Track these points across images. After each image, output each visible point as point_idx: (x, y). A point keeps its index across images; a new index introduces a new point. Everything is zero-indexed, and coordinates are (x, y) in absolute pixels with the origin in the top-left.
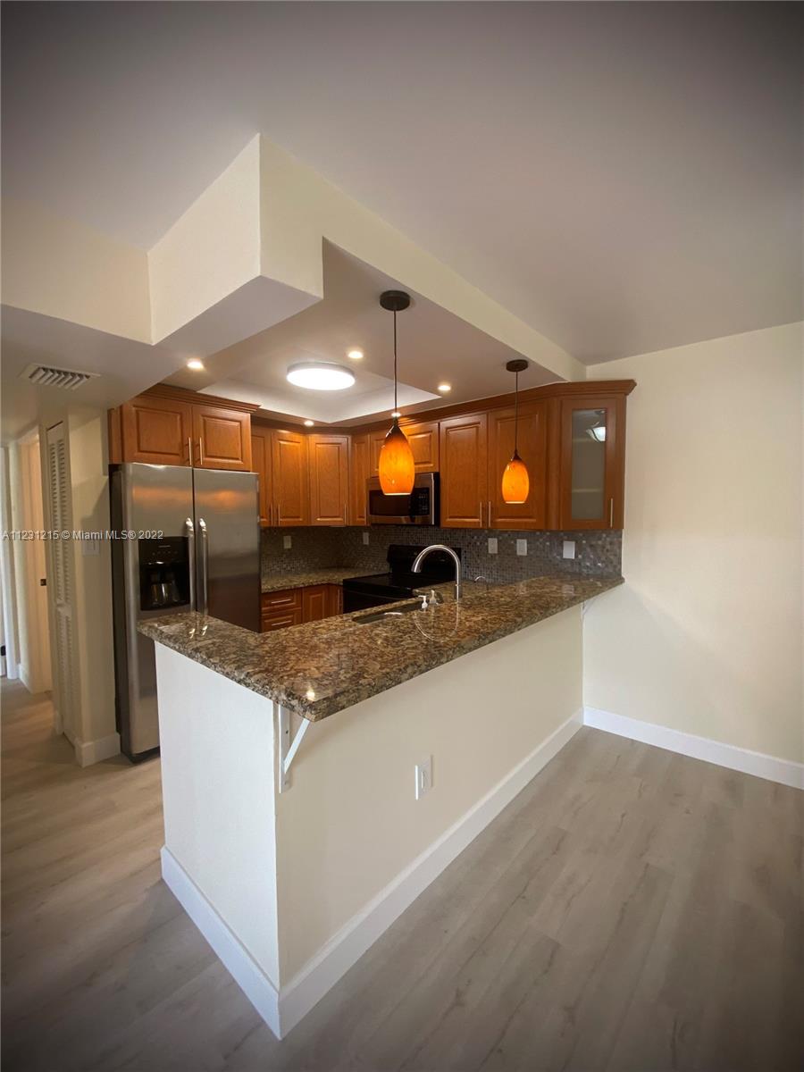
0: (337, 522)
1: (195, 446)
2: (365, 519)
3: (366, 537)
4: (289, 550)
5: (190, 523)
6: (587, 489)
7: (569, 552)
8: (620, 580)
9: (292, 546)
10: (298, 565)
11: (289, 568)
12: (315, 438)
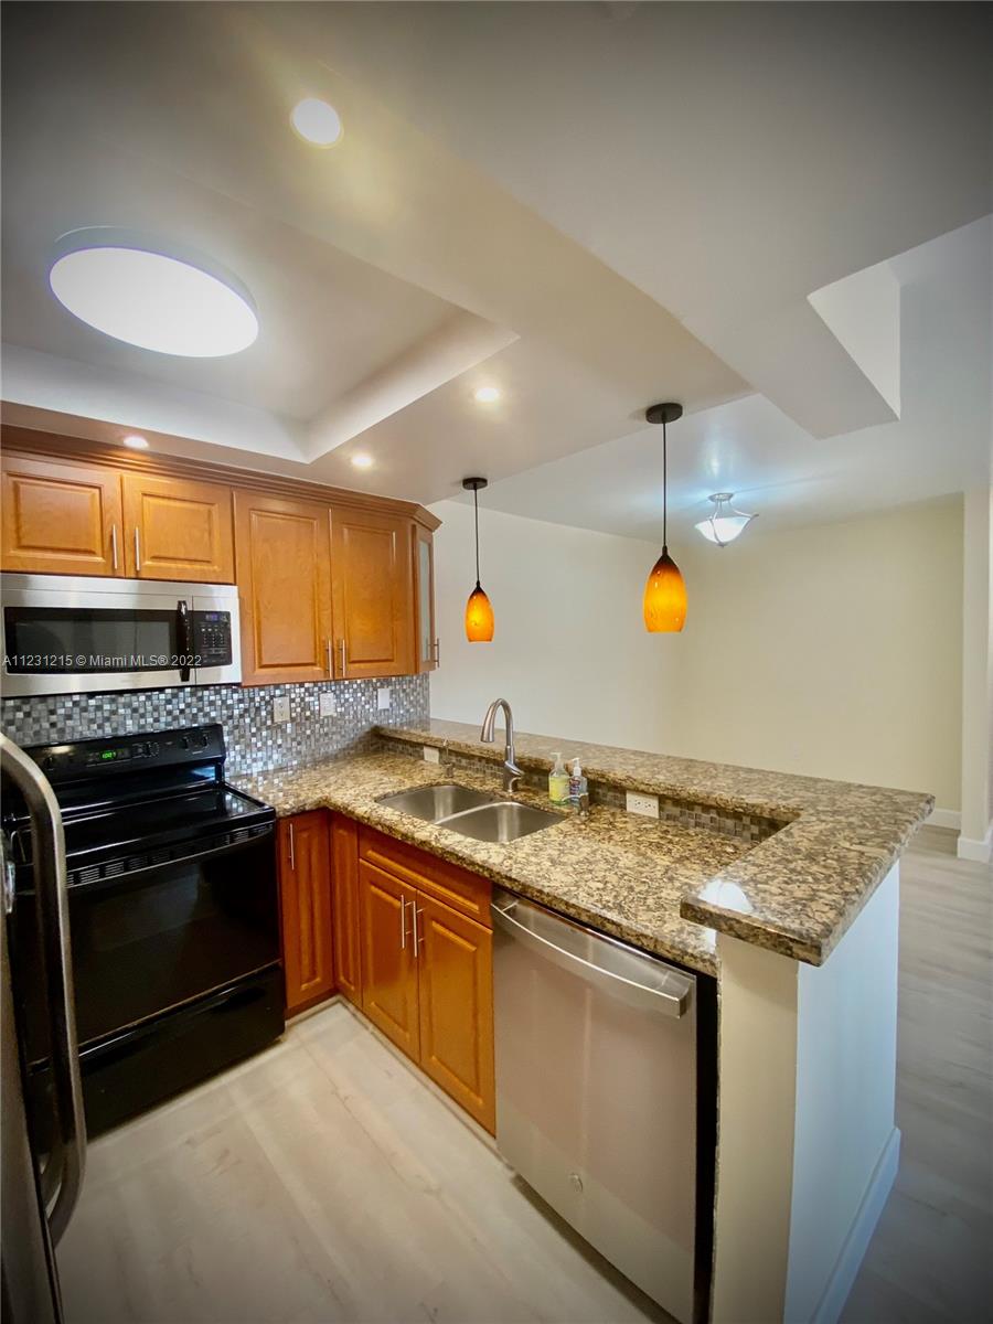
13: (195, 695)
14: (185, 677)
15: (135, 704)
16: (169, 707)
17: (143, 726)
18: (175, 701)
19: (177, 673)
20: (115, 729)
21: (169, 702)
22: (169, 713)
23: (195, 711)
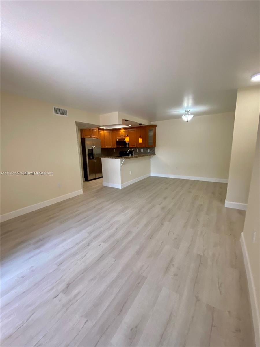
0: (110, 147)
1: (92, 134)
3: (114, 150)
5: (93, 146)
6: (151, 141)
7: (149, 151)
8: (155, 154)
12: (105, 131)
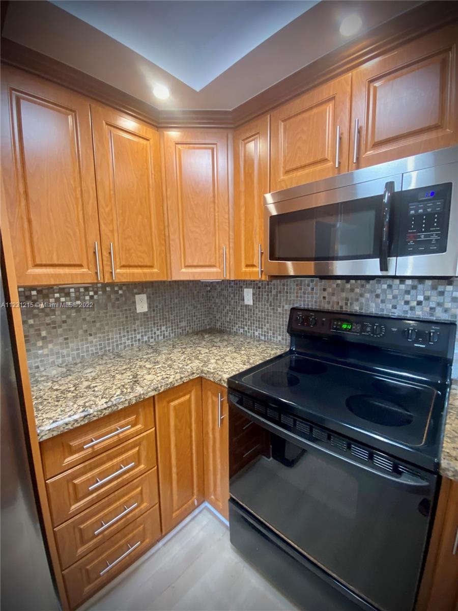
2: (258, 269)
3: (248, 296)
4: (144, 314)
9: (149, 307)
10: (158, 333)
11: (145, 338)
13: (436, 289)
14: (384, 266)
15: (379, 291)
16: (408, 297)
17: (382, 310)
18: (413, 292)
19: (377, 261)
20: (361, 309)
21: (408, 292)
22: (407, 303)
23: (433, 305)
